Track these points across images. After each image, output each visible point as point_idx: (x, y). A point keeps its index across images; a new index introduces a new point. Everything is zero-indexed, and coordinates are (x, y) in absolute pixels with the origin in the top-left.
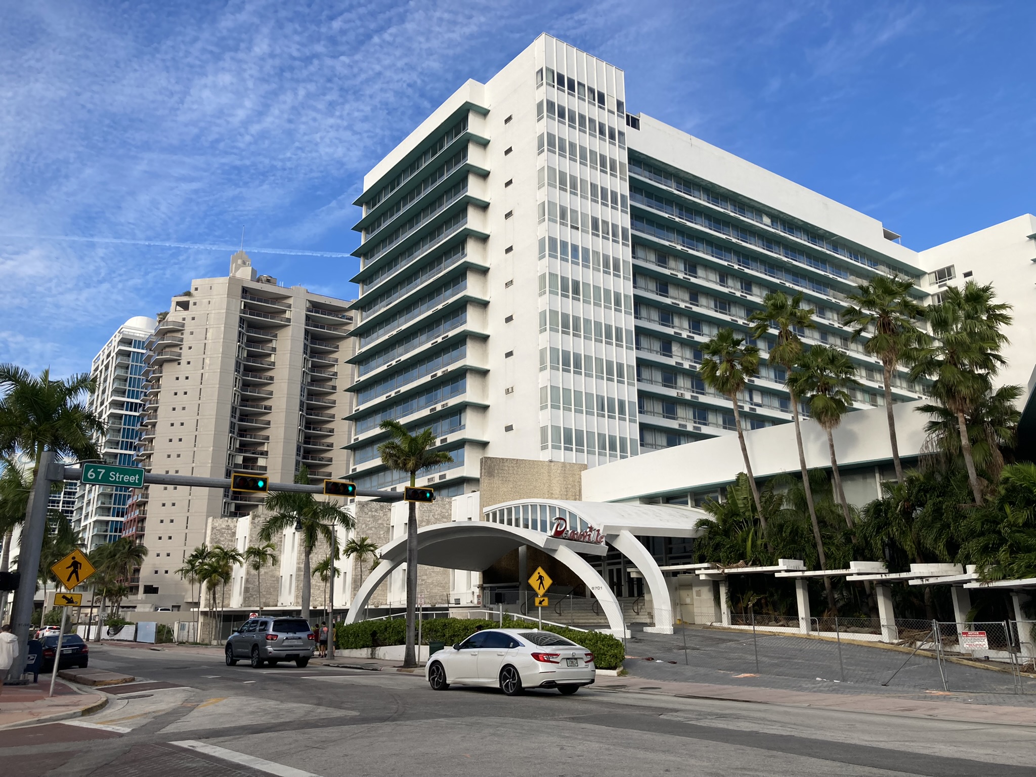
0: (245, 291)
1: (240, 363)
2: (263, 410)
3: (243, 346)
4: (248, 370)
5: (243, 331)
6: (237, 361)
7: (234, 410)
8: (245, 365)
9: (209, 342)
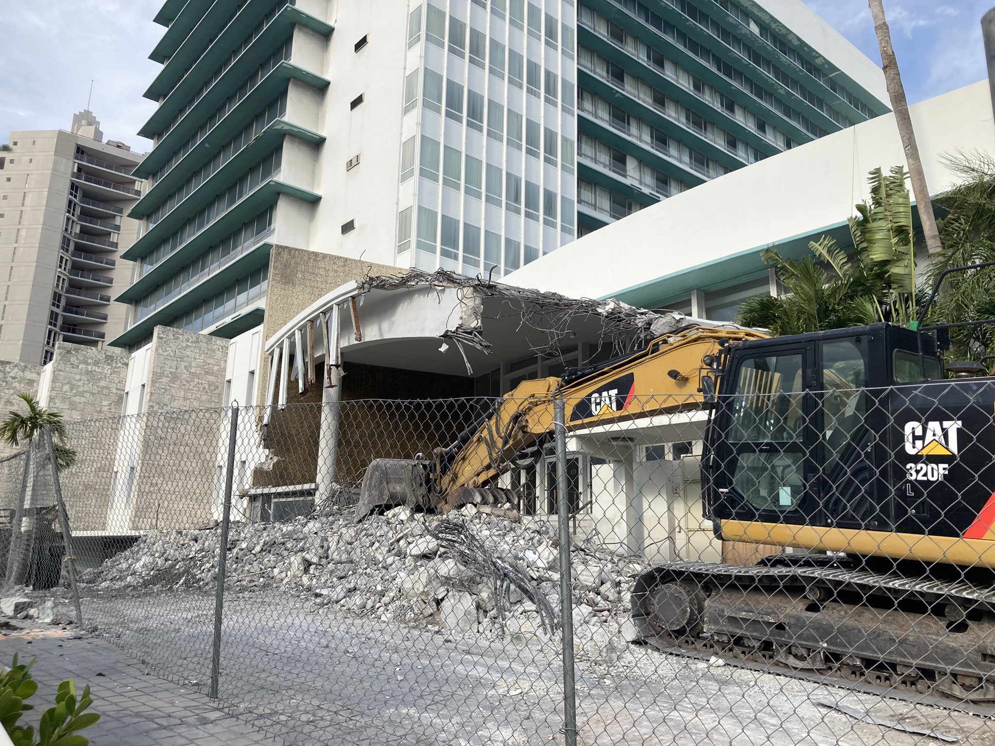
0: (80, 151)
1: (69, 240)
2: (98, 301)
3: (75, 219)
4: (80, 249)
5: (76, 201)
6: (64, 237)
7: (57, 297)
8: (76, 243)
9: (27, 209)
